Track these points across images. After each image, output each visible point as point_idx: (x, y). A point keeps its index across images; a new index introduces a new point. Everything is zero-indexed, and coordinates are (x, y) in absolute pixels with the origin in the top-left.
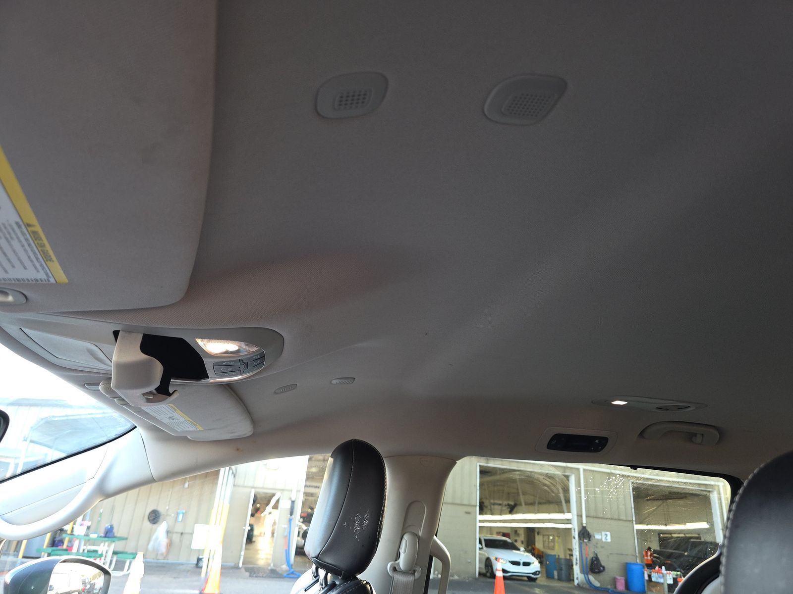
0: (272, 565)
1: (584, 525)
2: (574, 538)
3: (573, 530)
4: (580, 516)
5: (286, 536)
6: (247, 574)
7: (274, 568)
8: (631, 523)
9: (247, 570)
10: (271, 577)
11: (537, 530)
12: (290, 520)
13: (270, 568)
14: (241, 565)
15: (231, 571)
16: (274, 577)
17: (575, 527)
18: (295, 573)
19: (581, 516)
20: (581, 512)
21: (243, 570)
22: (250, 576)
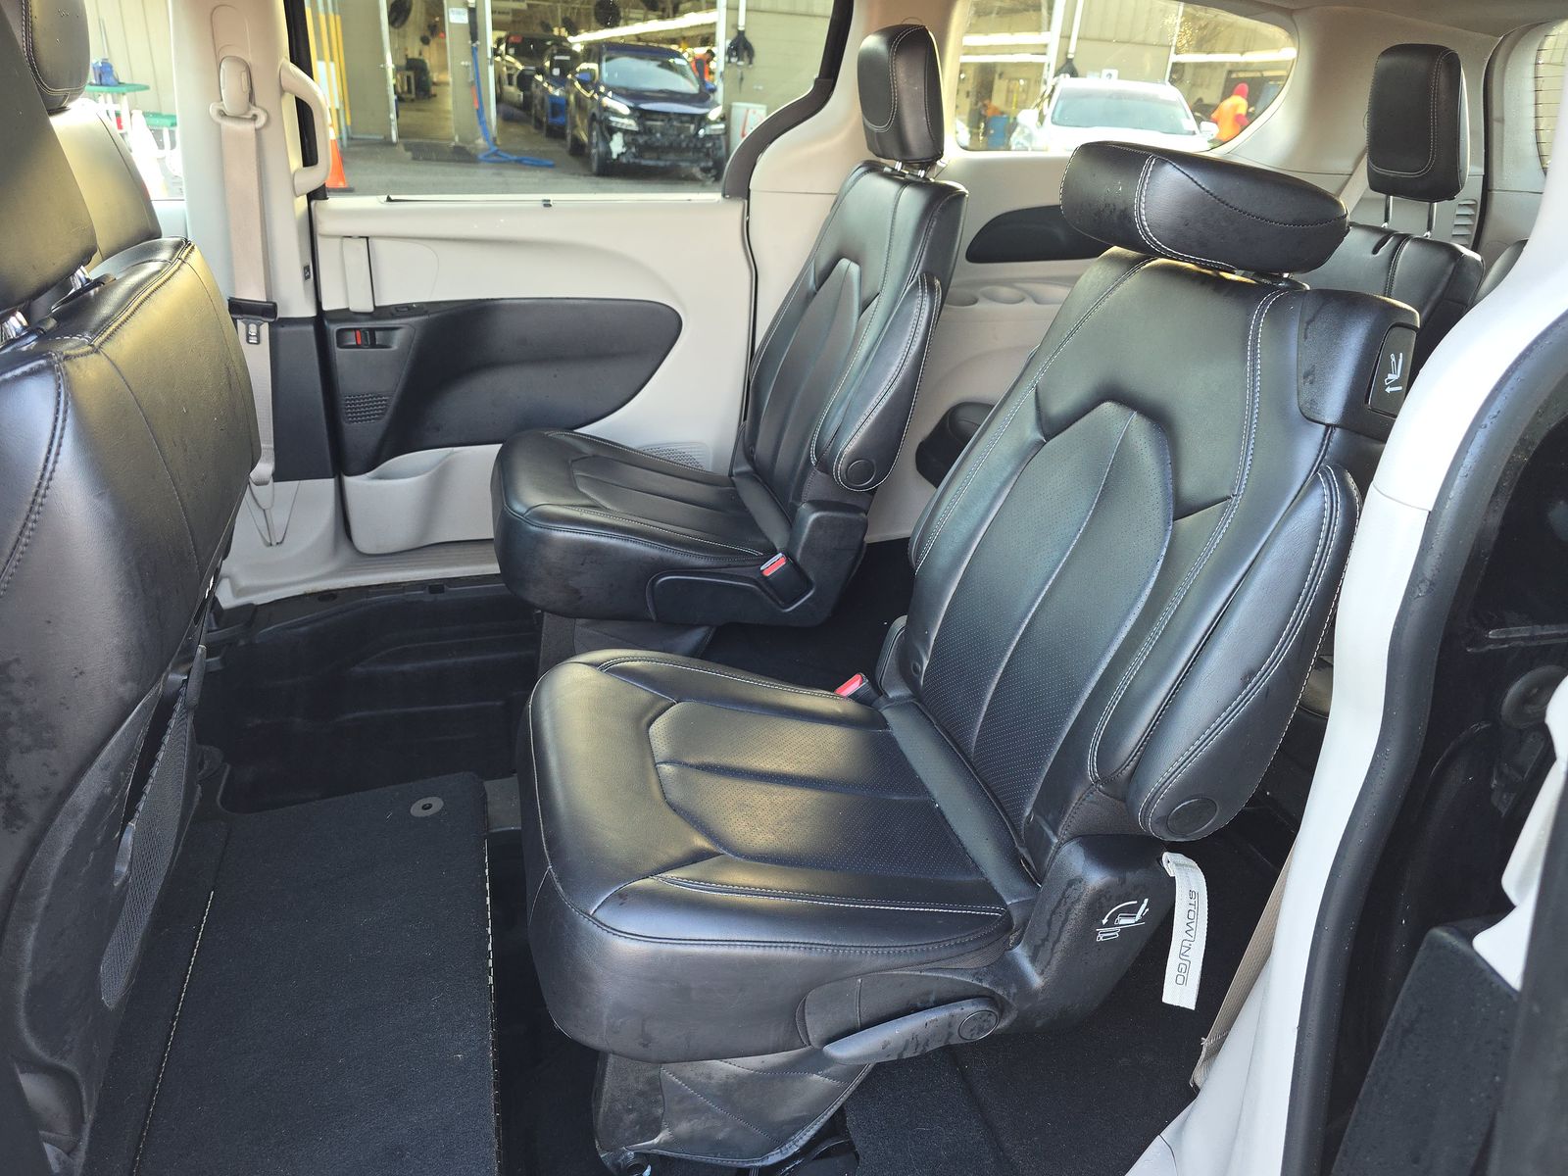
0: (457, 139)
1: (1070, 56)
2: (1045, 83)
3: (1046, 68)
4: (1066, 37)
5: (472, 84)
6: (409, 154)
7: (461, 144)
8: (1166, 50)
9: (408, 148)
10: (454, 161)
11: (999, 70)
12: (474, 51)
13: (453, 144)
14: (394, 138)
15: (377, 150)
16: (459, 161)
17: (1051, 59)
18: (499, 153)
19: (1069, 38)
20: (1071, 28)
21: (401, 148)
22: (414, 159)
